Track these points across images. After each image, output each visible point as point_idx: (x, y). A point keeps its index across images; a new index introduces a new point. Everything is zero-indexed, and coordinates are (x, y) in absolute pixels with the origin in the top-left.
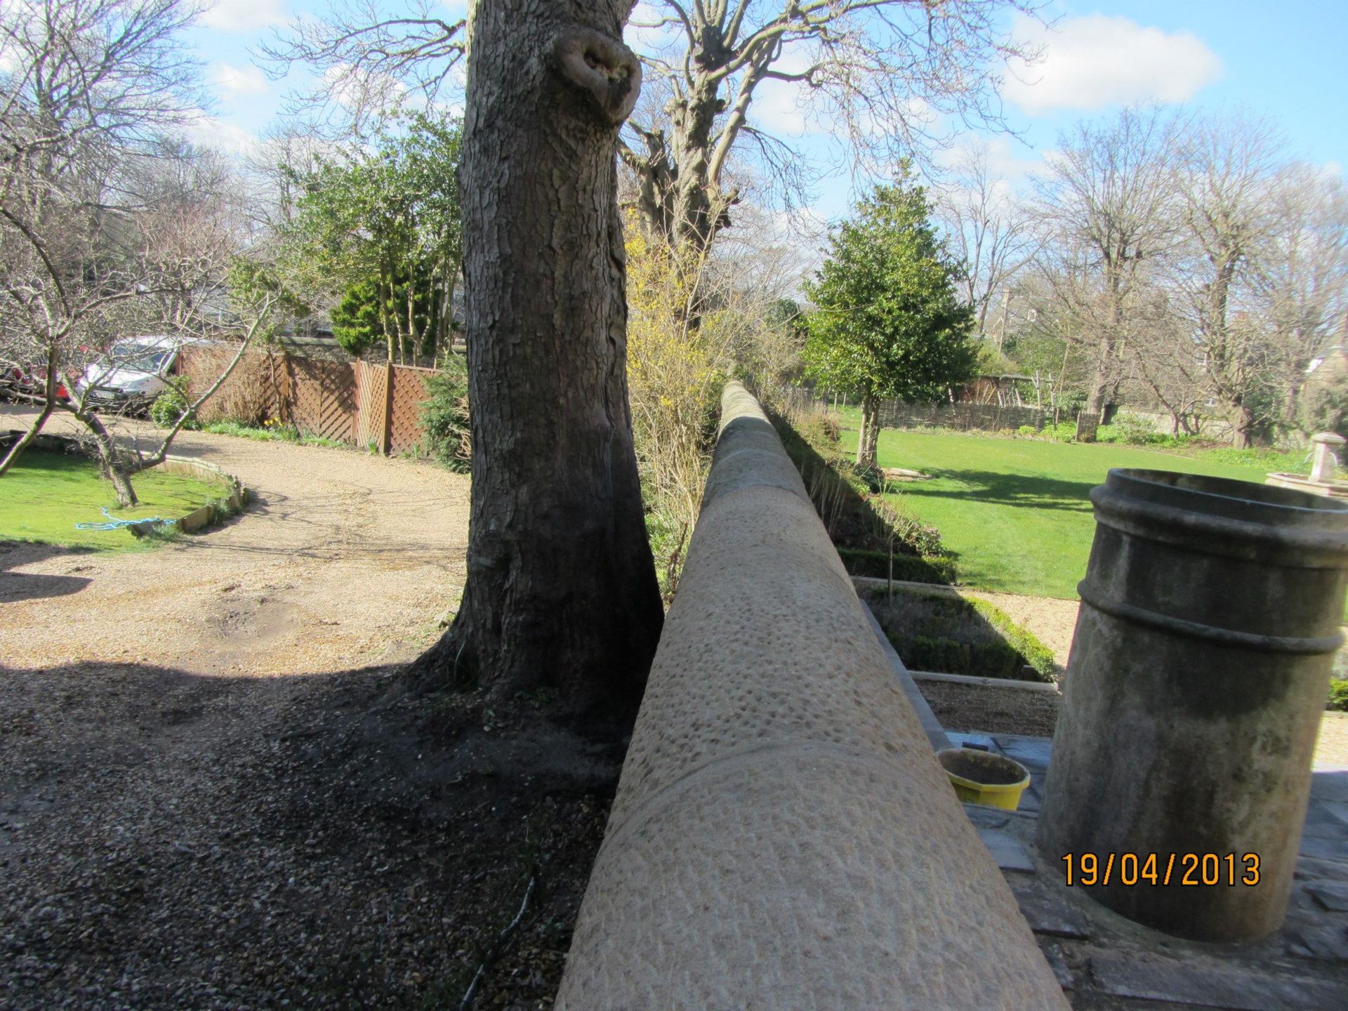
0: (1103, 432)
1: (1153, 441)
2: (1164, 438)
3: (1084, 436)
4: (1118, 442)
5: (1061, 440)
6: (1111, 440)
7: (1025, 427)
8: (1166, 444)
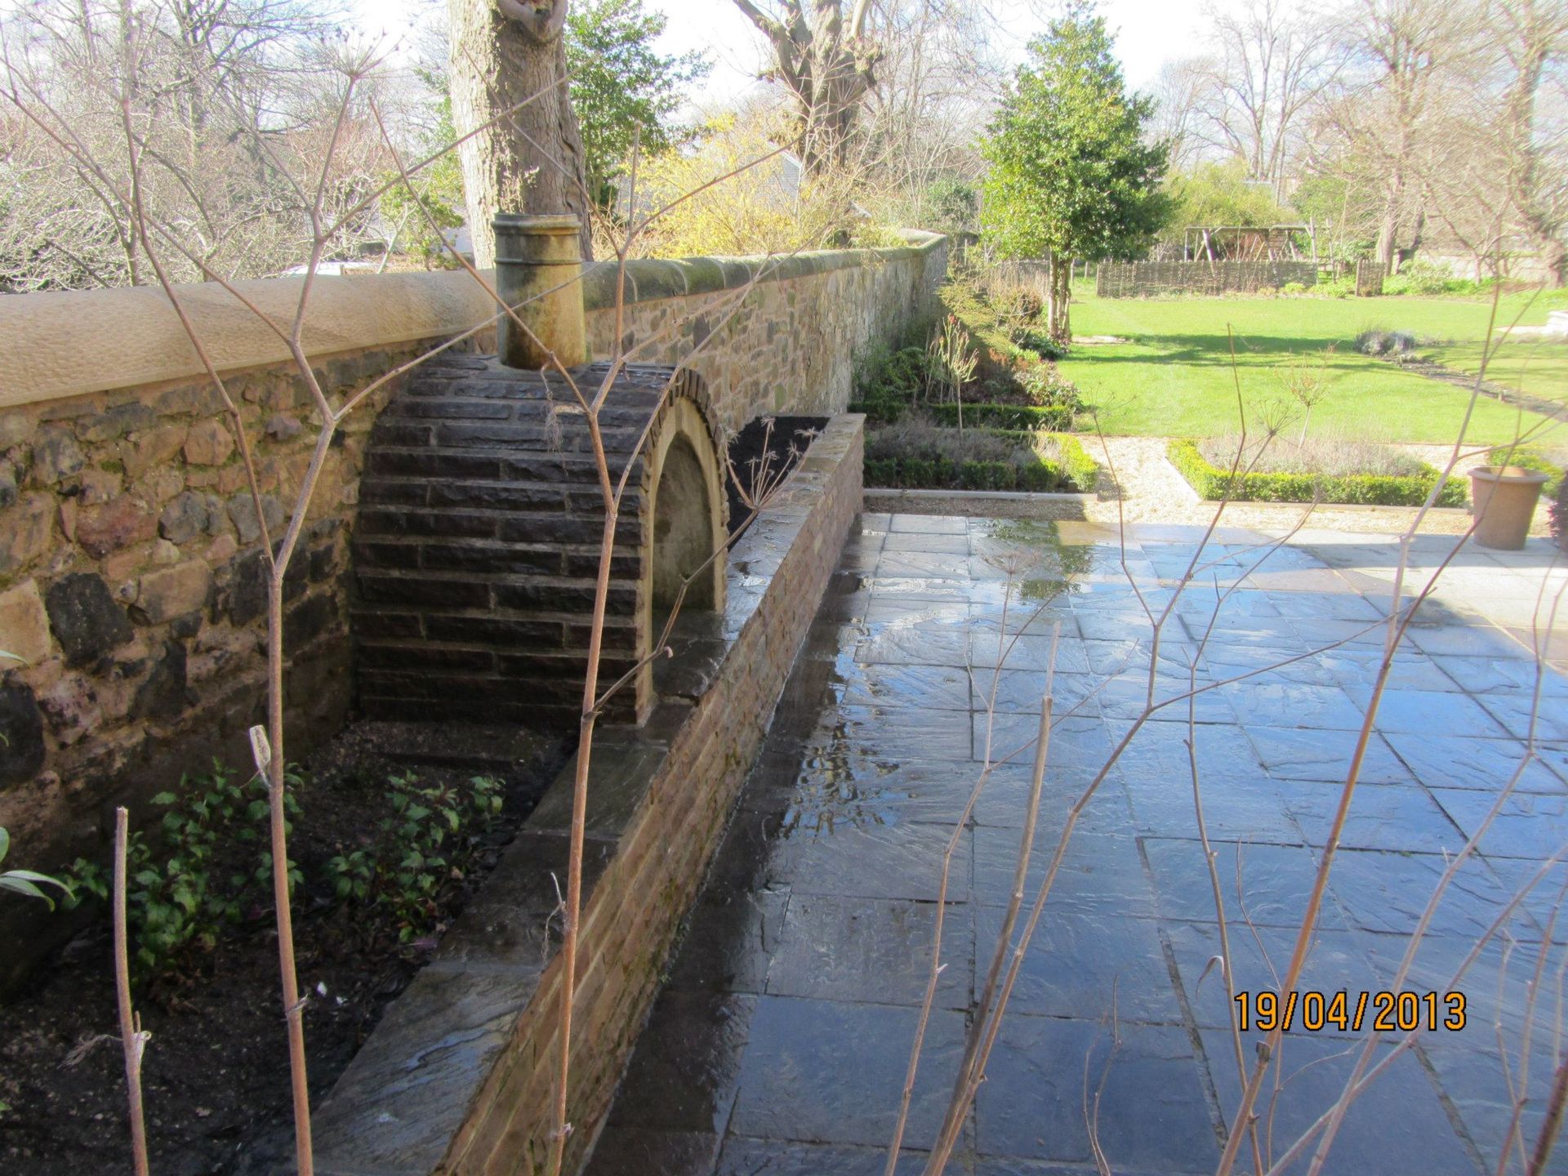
0: (1390, 284)
1: (1450, 289)
2: (1462, 285)
3: (1363, 290)
4: (1409, 293)
5: (1333, 296)
6: (1400, 293)
7: (1291, 285)
8: (1466, 292)
